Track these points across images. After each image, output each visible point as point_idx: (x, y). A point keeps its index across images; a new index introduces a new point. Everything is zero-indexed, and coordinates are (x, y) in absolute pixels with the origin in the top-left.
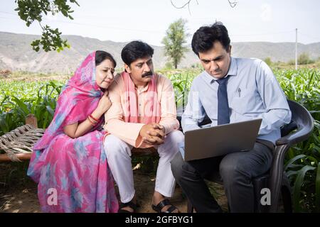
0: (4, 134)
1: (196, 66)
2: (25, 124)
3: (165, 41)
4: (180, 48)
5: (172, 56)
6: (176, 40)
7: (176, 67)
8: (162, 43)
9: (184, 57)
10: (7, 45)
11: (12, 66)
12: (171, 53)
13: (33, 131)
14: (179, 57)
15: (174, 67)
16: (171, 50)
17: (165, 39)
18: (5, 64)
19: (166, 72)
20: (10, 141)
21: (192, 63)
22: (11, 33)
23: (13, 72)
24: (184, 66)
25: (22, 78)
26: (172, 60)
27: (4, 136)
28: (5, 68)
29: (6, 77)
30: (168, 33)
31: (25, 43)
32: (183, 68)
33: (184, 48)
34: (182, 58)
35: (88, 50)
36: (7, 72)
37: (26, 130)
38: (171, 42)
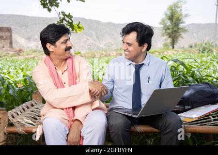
0: (14, 108)
1: (194, 45)
2: (32, 100)
3: (163, 22)
4: (178, 28)
5: (170, 37)
6: (174, 20)
7: (173, 47)
8: (160, 24)
9: (182, 37)
10: (21, 27)
11: (25, 45)
12: (169, 34)
13: (38, 107)
14: (177, 38)
15: (171, 47)
16: (169, 31)
17: (163, 21)
18: (18, 43)
19: (163, 52)
20: (18, 115)
21: (190, 43)
22: (25, 16)
23: (25, 50)
24: (182, 46)
25: (33, 56)
26: (169, 40)
27: (14, 110)
28: (18, 46)
29: (19, 55)
30: (166, 14)
31: (36, 24)
32: (180, 48)
33: (182, 28)
34: (180, 39)
35: (90, 30)
36: (20, 51)
37: (32, 105)
38: (168, 23)
